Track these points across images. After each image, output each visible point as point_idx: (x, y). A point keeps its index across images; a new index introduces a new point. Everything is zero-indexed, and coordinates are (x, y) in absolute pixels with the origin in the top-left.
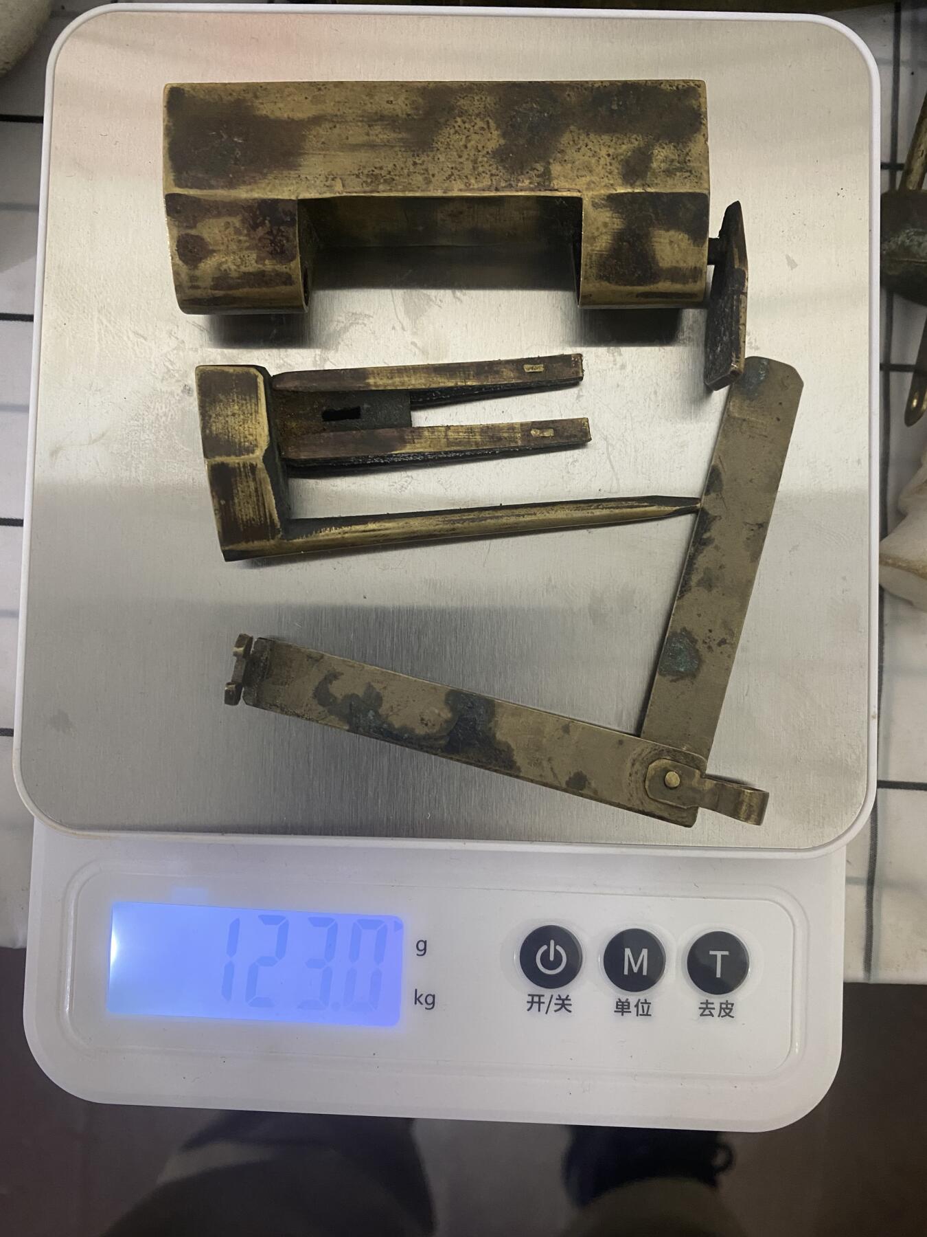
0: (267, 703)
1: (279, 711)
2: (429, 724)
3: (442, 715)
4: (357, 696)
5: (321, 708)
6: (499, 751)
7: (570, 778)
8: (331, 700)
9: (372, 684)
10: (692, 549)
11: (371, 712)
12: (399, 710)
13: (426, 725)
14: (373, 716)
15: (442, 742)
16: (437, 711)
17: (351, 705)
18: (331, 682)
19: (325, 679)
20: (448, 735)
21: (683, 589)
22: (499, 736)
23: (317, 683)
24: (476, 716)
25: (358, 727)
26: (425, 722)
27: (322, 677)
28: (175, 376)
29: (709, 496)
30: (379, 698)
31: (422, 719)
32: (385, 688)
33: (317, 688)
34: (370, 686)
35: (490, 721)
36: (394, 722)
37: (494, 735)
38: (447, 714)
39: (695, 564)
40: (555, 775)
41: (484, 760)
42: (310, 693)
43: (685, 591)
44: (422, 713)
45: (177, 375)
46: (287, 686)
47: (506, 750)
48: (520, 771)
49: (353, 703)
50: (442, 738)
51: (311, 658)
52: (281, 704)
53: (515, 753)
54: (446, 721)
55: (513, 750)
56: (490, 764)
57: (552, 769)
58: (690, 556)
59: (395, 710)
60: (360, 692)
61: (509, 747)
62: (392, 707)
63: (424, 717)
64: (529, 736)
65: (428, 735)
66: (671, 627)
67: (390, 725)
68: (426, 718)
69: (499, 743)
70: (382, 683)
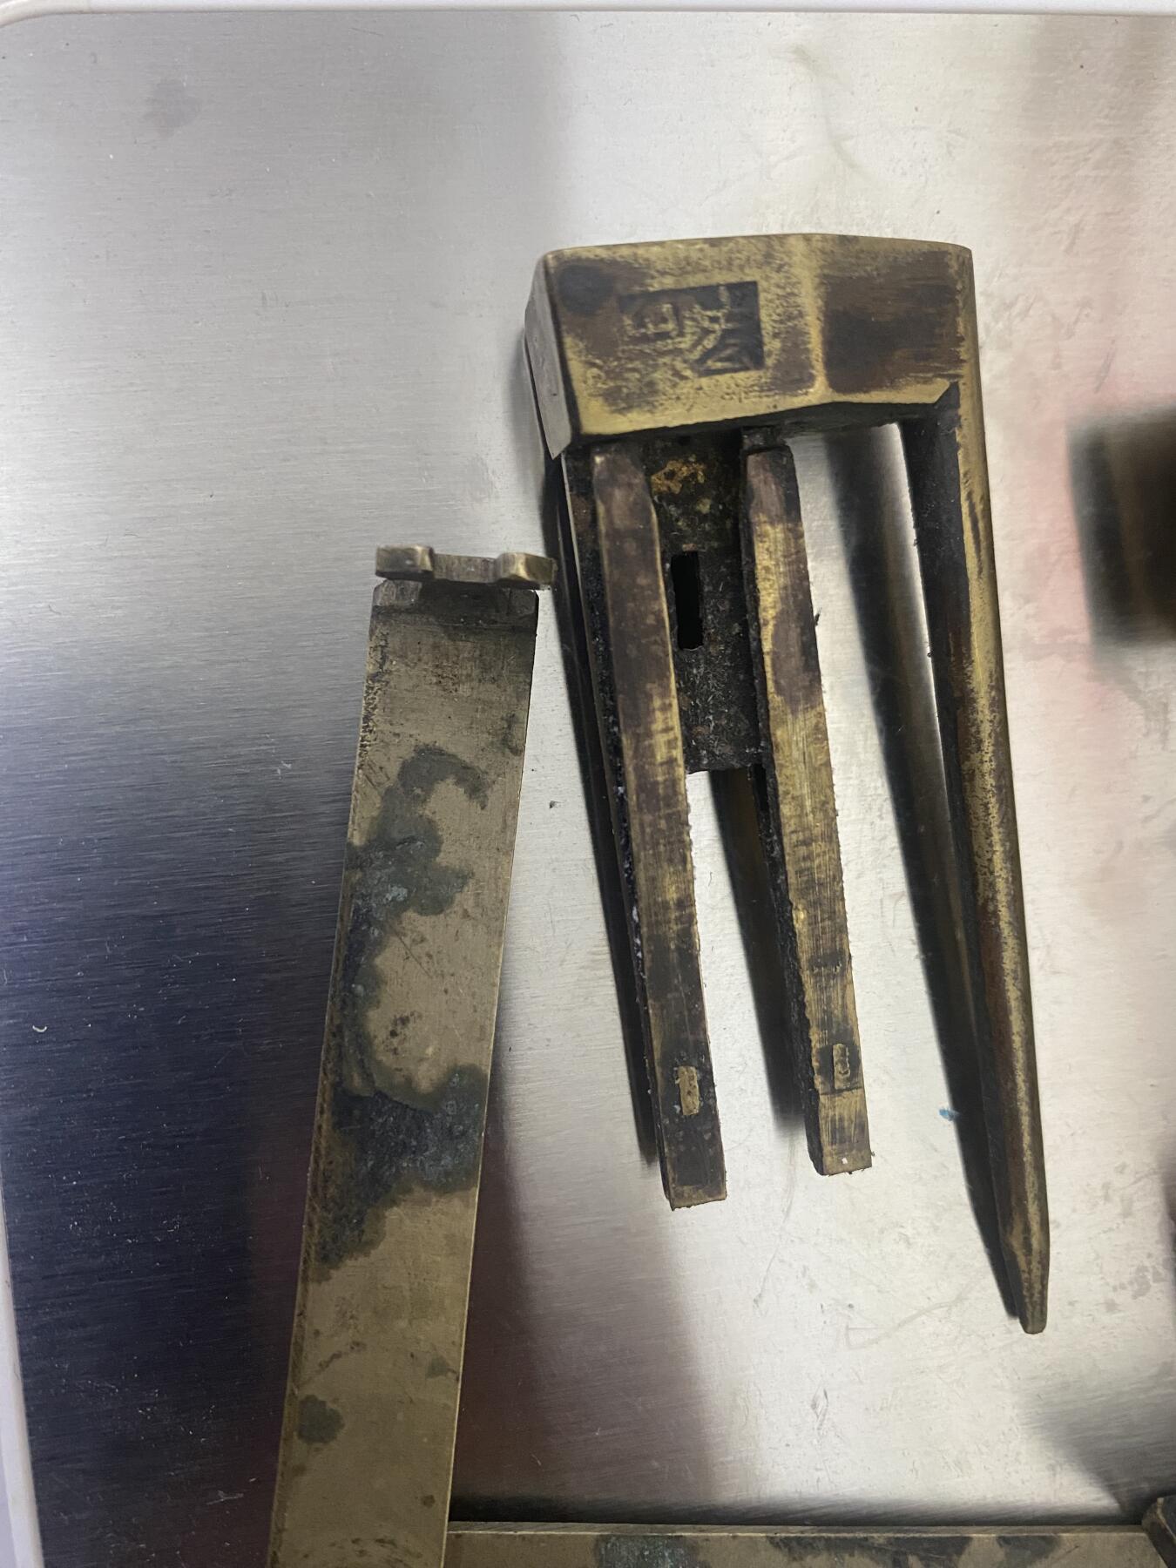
0: (385, 638)
1: (371, 669)
2: (395, 1041)
3: (424, 1067)
4: (437, 852)
5: (394, 769)
6: (361, 1222)
7: (323, 1403)
8: (418, 791)
9: (471, 882)
10: (881, 1541)
11: (405, 891)
12: (418, 960)
13: (393, 1034)
14: (394, 899)
15: (357, 1081)
16: (430, 1051)
17: (413, 840)
18: (459, 782)
19: (466, 768)
20: (379, 1093)
21: (794, 1544)
22: (394, 1214)
23: (452, 749)
24: (433, 1150)
25: (361, 867)
26: (399, 1030)
27: (466, 757)
28: (997, 322)
29: (997, 1546)
30: (438, 906)
31: (404, 1021)
32: (466, 915)
33: (441, 752)
34: (463, 877)
35: (426, 1185)
36: (387, 953)
37: (394, 1203)
38: (426, 1077)
39: (852, 1555)
40: (324, 1366)
41: (332, 1190)
42: (426, 738)
43: (790, 1550)
44: (420, 1016)
45: (1000, 325)
46: (434, 680)
47: (364, 1238)
48: (319, 1282)
49: (419, 843)
50: (367, 1076)
51: (509, 727)
52: (390, 673)
53: (362, 1260)
54: (409, 1081)
55: (367, 1254)
56: (325, 1208)
57: (336, 1356)
58: (866, 1539)
59: (417, 950)
60: (448, 857)
61: (372, 1244)
62: (423, 940)
63: (411, 1025)
64: (406, 1286)
65: (371, 1043)
66: (707, 1539)
67: (380, 945)
68: (409, 1030)
69: (379, 1218)
70: (477, 905)
